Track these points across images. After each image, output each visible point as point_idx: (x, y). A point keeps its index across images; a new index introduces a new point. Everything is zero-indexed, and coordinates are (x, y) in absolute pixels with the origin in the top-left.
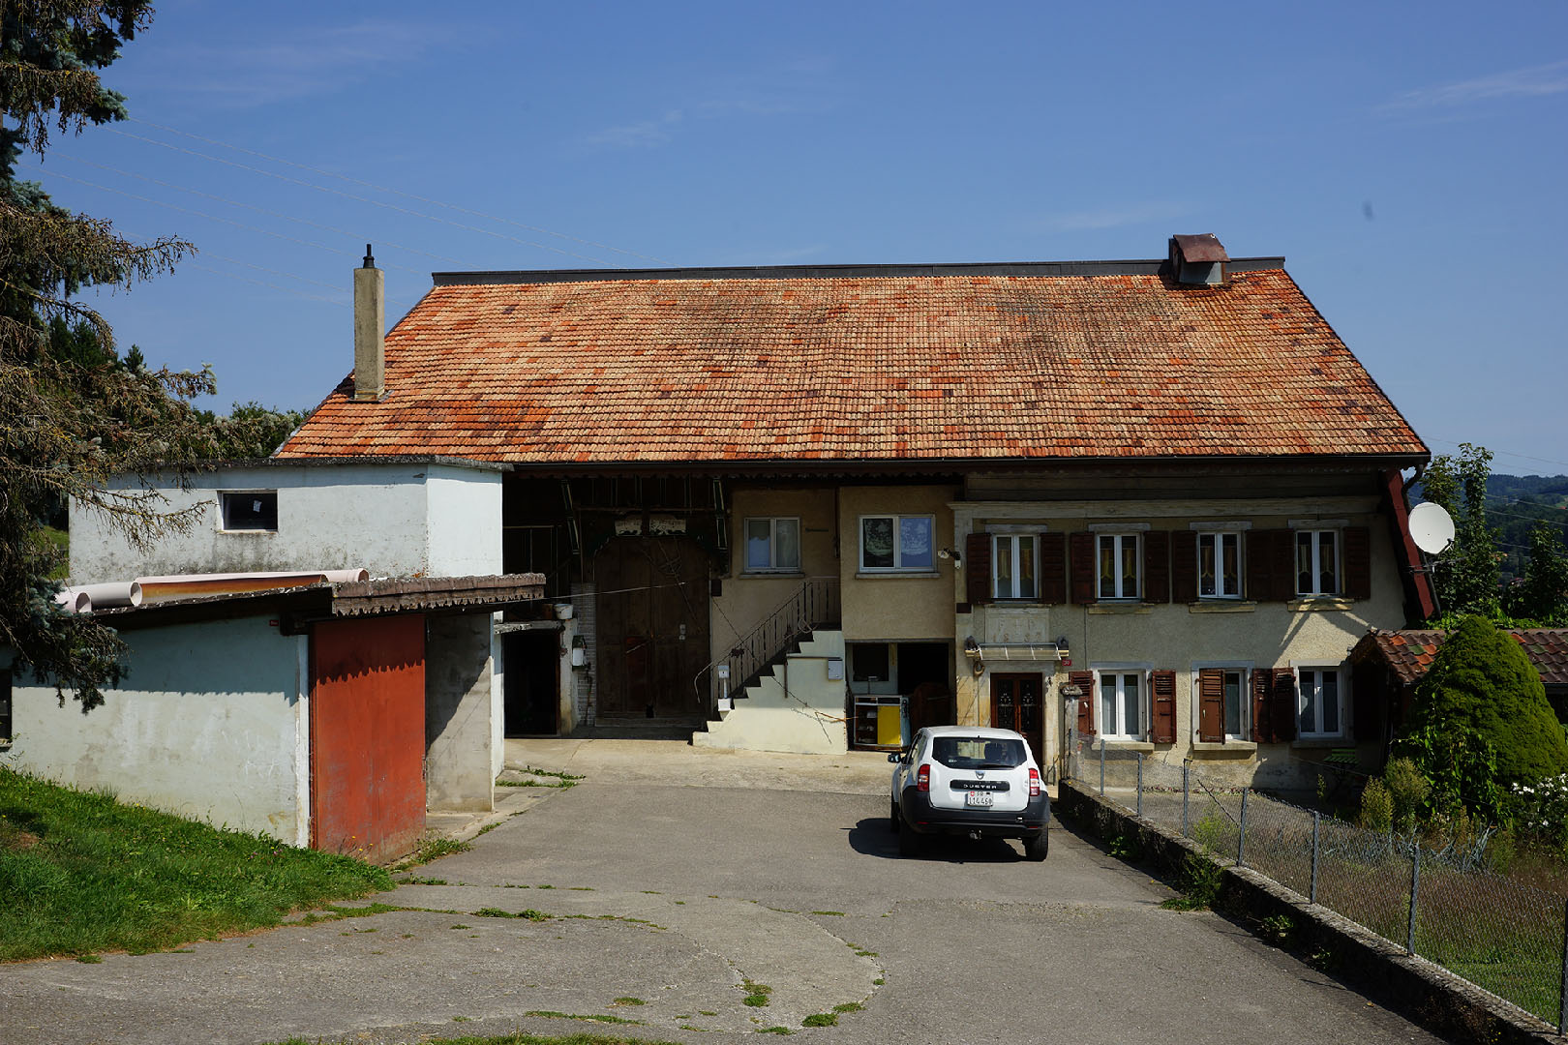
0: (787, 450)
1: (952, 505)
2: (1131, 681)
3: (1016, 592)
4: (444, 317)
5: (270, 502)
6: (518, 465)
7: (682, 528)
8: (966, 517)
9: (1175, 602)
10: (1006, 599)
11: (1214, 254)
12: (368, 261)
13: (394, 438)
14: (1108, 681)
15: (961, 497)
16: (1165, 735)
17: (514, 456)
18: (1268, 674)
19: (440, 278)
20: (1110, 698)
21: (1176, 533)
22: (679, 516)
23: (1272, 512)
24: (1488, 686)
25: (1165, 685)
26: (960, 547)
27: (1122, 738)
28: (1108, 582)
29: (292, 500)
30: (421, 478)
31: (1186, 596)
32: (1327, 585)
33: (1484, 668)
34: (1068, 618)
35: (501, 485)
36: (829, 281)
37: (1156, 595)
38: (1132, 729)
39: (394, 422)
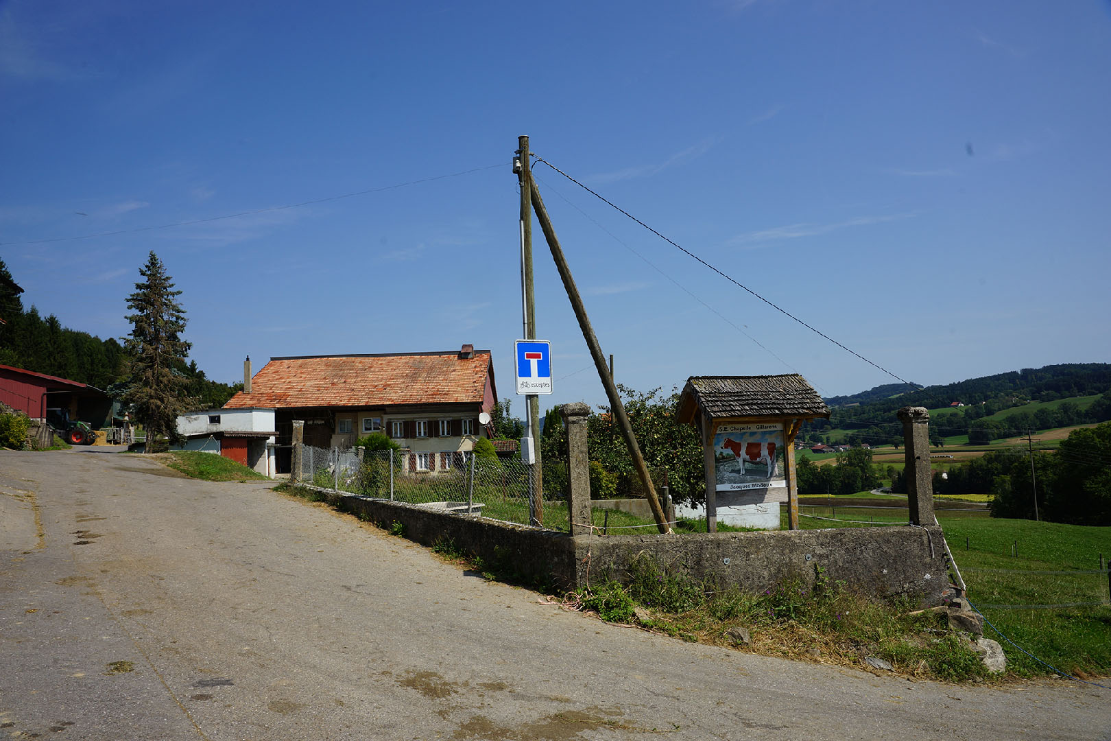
0: (341, 403)
1: (383, 415)
2: (425, 456)
3: (399, 436)
4: (272, 369)
5: (219, 417)
6: (278, 408)
7: (323, 422)
8: (386, 418)
9: (435, 437)
10: (396, 437)
11: (470, 350)
12: (248, 359)
13: (251, 402)
14: (420, 456)
15: (385, 414)
16: (433, 469)
17: (278, 406)
18: (455, 453)
19: (273, 359)
20: (421, 460)
21: (435, 421)
22: (322, 420)
23: (455, 416)
24: (481, 451)
25: (432, 456)
26: (385, 426)
27: (424, 469)
28: (420, 433)
29: (224, 417)
30: (251, 412)
31: (437, 435)
32: (470, 432)
33: (481, 448)
34: (410, 441)
35: (274, 414)
36: (373, 358)
37: (430, 436)
38: (426, 467)
39: (252, 399)
